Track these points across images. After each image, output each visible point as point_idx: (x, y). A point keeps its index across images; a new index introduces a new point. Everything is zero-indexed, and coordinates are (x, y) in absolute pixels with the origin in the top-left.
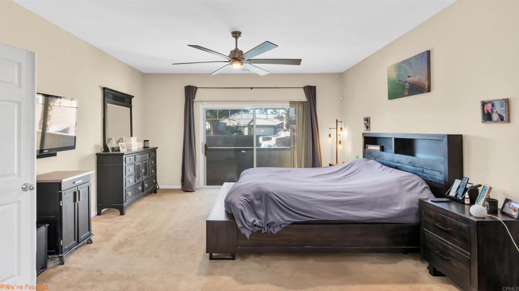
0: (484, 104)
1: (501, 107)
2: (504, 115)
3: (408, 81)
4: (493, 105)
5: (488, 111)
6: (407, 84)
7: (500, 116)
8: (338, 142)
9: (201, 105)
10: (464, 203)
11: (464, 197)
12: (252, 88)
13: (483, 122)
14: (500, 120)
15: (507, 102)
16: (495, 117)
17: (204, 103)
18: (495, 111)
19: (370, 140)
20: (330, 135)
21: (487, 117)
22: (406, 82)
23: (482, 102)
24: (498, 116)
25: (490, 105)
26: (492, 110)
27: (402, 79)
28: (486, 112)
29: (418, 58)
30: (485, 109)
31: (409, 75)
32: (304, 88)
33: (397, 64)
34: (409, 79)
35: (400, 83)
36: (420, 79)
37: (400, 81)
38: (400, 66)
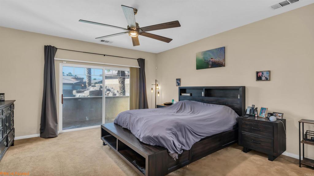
0: (257, 73)
1: (267, 74)
2: (268, 77)
3: (211, 61)
4: (262, 73)
5: (260, 76)
6: (211, 62)
7: (266, 78)
8: (157, 93)
9: (60, 64)
10: (255, 117)
11: (255, 114)
12: (104, 55)
13: (256, 81)
14: (266, 80)
15: (269, 72)
16: (263, 78)
17: (64, 62)
18: (263, 76)
19: (182, 91)
20: (152, 88)
21: (259, 78)
22: (210, 61)
23: (256, 72)
24: (265, 78)
25: (261, 73)
26: (262, 75)
27: (206, 59)
28: (259, 76)
29: (218, 50)
30: (258, 75)
31: (212, 58)
32: (138, 59)
33: (203, 52)
34: (212, 59)
35: (205, 61)
36: (219, 60)
37: (205, 60)
38: (205, 53)
